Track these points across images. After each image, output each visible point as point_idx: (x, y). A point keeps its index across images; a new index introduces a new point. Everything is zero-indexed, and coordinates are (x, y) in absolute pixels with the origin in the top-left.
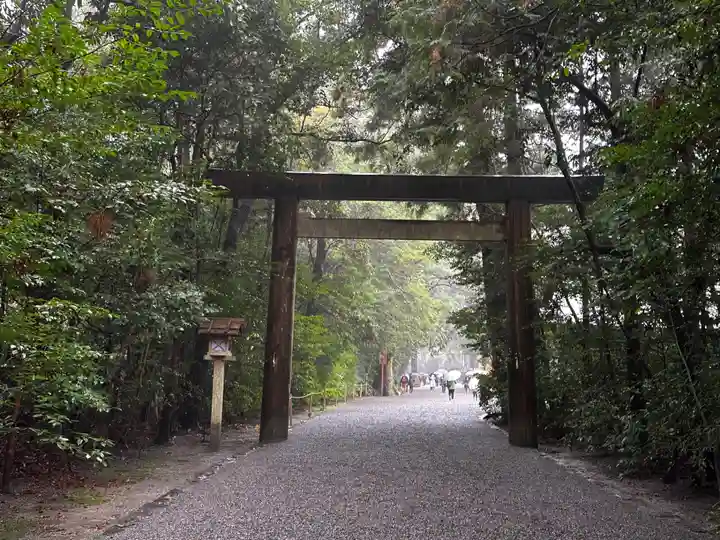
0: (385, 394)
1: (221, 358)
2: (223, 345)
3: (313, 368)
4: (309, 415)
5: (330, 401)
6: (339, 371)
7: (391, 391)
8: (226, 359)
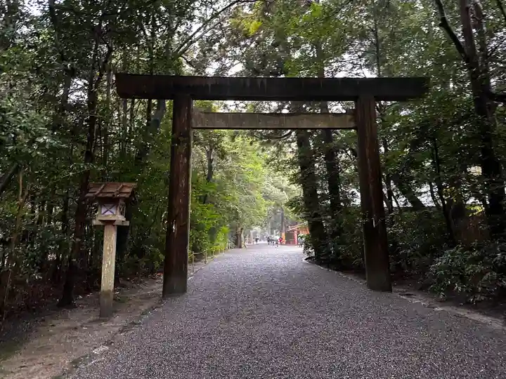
0: (240, 247)
1: (111, 222)
2: (113, 210)
3: (206, 235)
4: (205, 262)
5: (216, 252)
6: (220, 236)
7: (243, 246)
8: (116, 223)
